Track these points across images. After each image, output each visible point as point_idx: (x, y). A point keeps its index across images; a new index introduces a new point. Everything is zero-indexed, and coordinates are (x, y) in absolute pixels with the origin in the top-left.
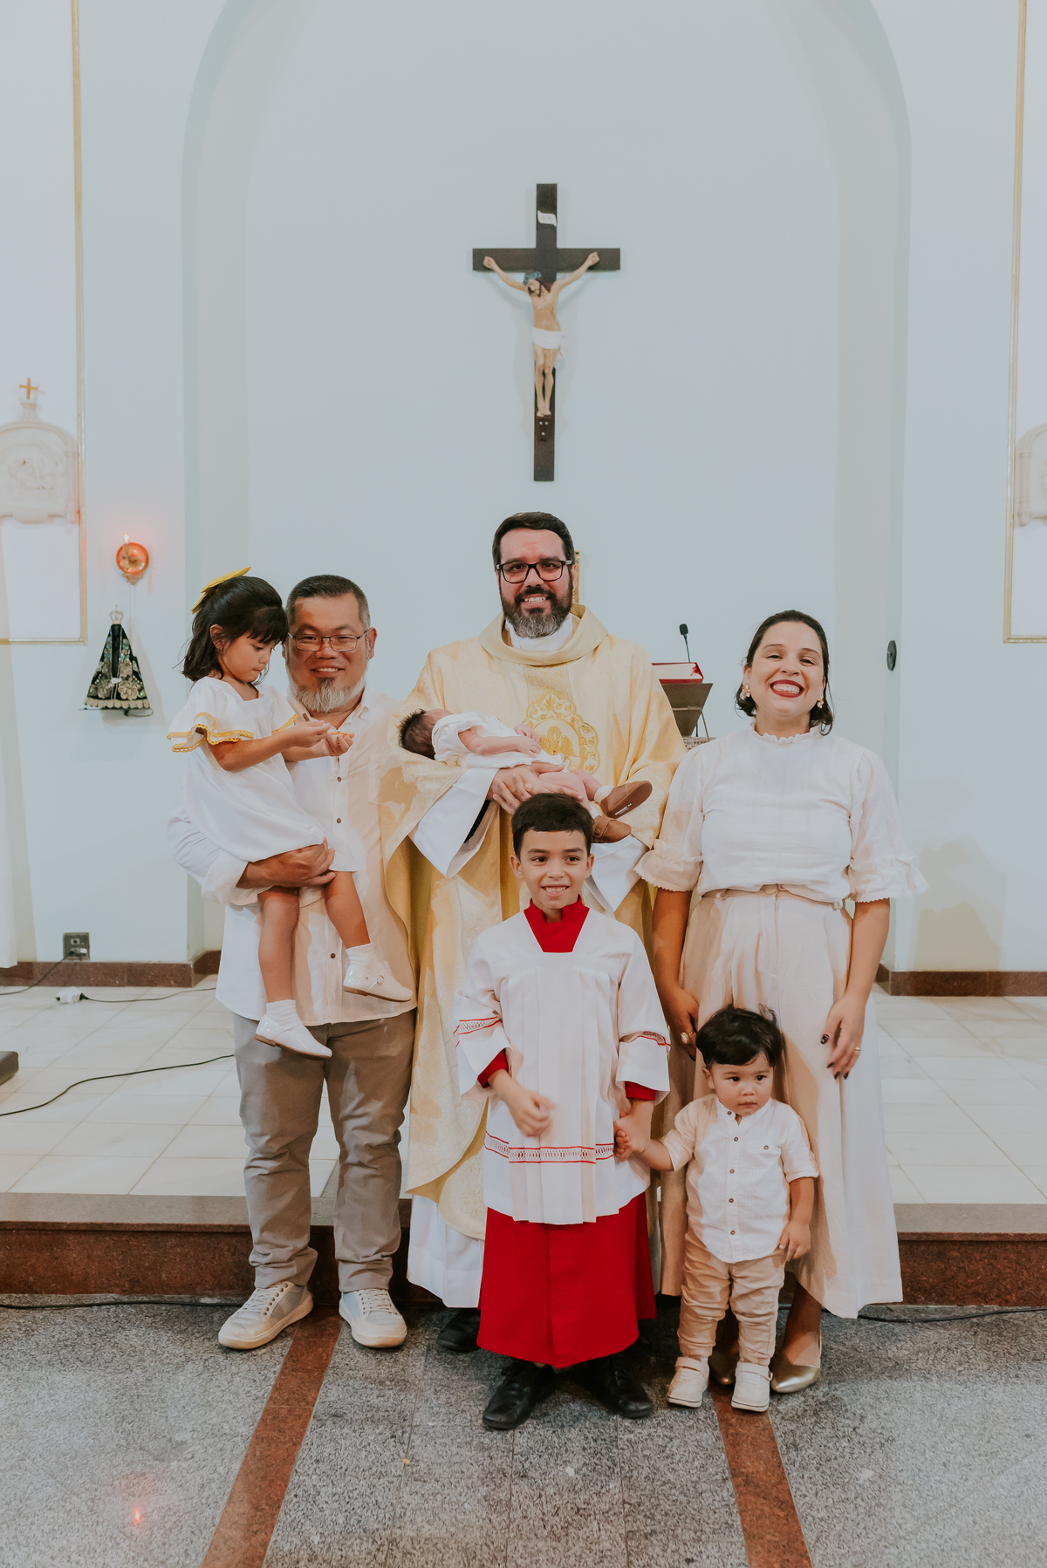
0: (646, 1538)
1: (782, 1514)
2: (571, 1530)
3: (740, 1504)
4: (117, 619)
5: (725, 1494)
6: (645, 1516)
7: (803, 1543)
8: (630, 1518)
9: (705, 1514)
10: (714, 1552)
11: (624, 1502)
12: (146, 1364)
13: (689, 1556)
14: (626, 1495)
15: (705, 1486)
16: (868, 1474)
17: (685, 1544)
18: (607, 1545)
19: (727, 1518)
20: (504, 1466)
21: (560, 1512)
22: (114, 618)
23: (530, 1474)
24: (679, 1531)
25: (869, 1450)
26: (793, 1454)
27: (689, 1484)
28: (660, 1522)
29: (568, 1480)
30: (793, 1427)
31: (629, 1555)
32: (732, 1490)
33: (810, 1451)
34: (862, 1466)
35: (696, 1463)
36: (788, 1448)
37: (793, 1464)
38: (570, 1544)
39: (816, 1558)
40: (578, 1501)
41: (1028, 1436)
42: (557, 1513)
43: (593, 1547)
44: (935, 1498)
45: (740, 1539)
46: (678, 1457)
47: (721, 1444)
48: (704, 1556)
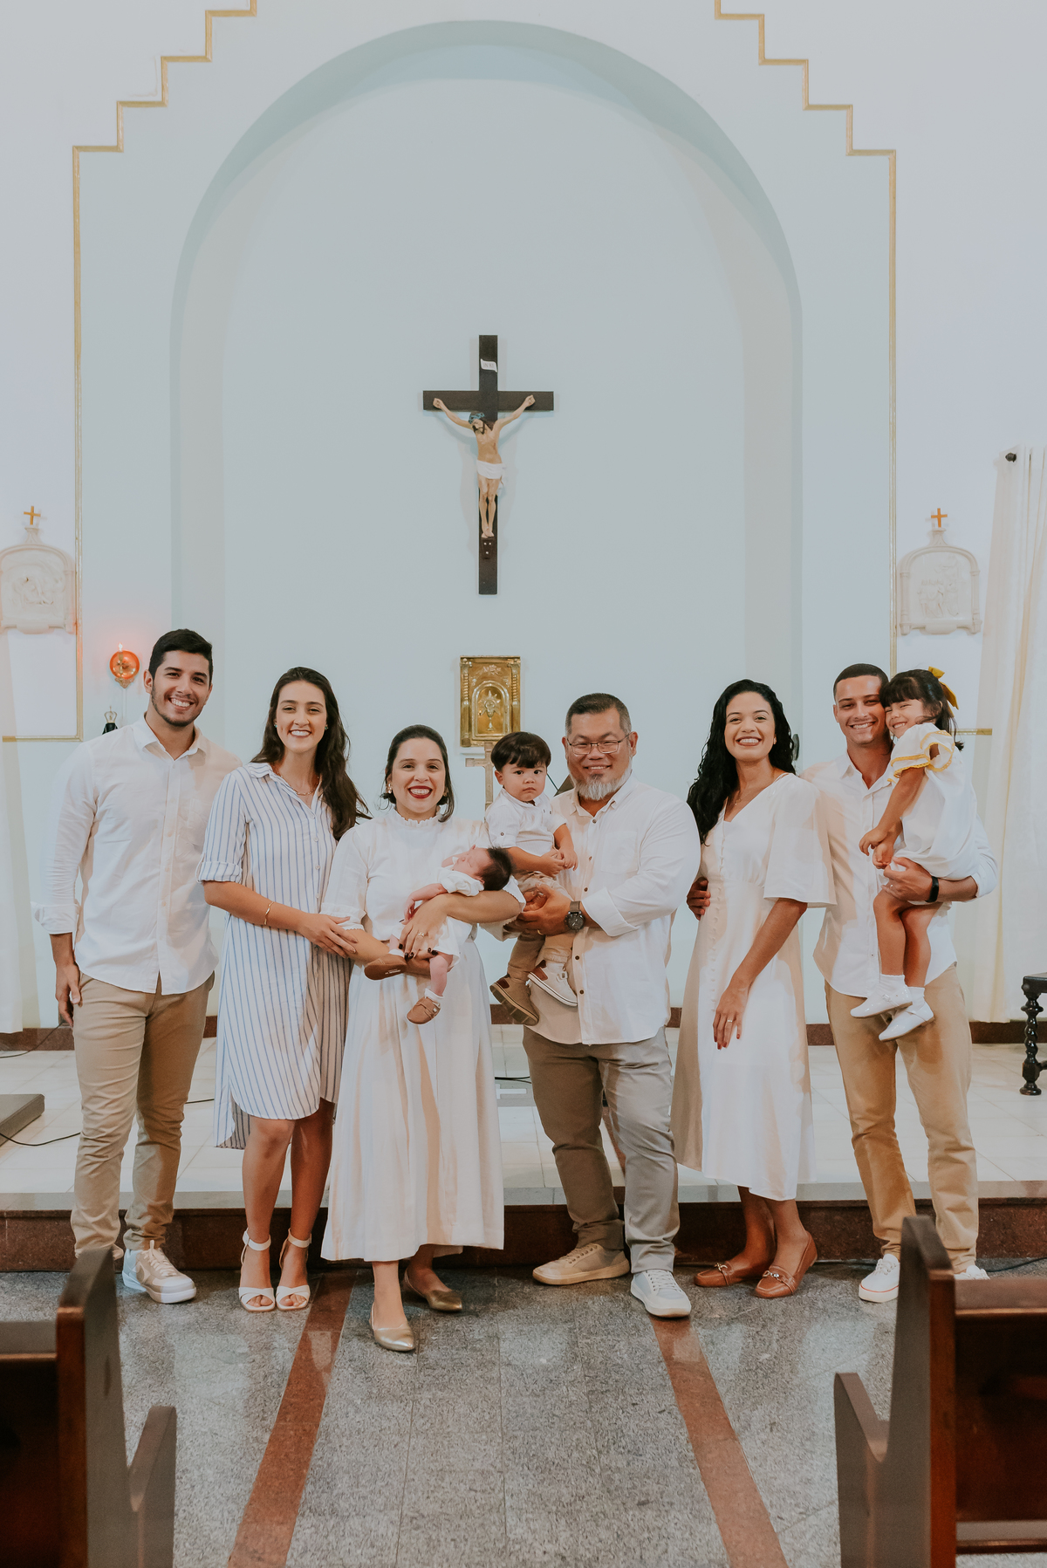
0: (602, 1393)
1: (701, 1379)
2: (547, 1391)
3: (670, 1374)
4: (111, 718)
5: (660, 1370)
6: (601, 1383)
7: (717, 1393)
8: (590, 1384)
9: (645, 1381)
10: (653, 1399)
11: (585, 1376)
12: (202, 1310)
13: (634, 1402)
14: (586, 1372)
15: (645, 1366)
16: (767, 1356)
17: (631, 1396)
18: (574, 1398)
19: (661, 1382)
20: (493, 1359)
21: (538, 1383)
22: (108, 717)
23: (513, 1363)
24: (626, 1390)
25: (767, 1344)
26: (711, 1347)
27: (633, 1365)
28: (612, 1386)
29: (542, 1366)
30: (711, 1332)
31: (590, 1402)
32: (665, 1367)
33: (724, 1345)
34: (762, 1352)
35: (638, 1354)
36: (707, 1344)
37: (711, 1352)
38: (547, 1398)
39: (726, 1401)
40: (550, 1376)
41: (886, 1332)
42: (536, 1383)
43: (564, 1399)
44: (814, 1367)
45: (670, 1392)
46: (624, 1351)
47: (656, 1343)
48: (645, 1402)
